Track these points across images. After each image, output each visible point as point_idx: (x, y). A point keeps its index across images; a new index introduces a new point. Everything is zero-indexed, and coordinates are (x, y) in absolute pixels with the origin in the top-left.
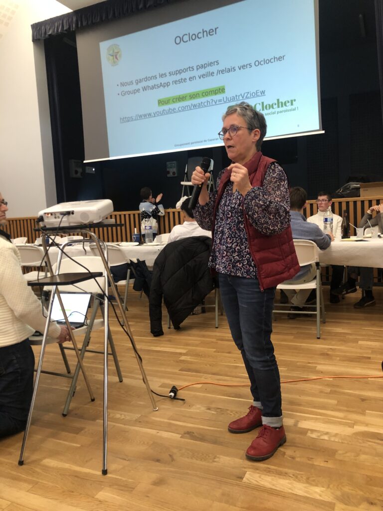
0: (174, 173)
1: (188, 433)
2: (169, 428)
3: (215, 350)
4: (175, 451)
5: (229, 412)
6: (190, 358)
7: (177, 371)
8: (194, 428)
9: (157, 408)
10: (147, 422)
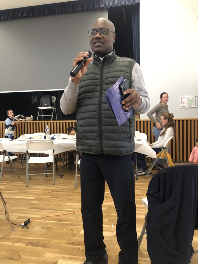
0: (35, 102)
1: (30, 243)
2: (20, 241)
3: (50, 197)
4: (22, 253)
5: (53, 229)
6: (36, 202)
7: (28, 209)
8: (34, 240)
9: (14, 230)
10: (7, 239)
